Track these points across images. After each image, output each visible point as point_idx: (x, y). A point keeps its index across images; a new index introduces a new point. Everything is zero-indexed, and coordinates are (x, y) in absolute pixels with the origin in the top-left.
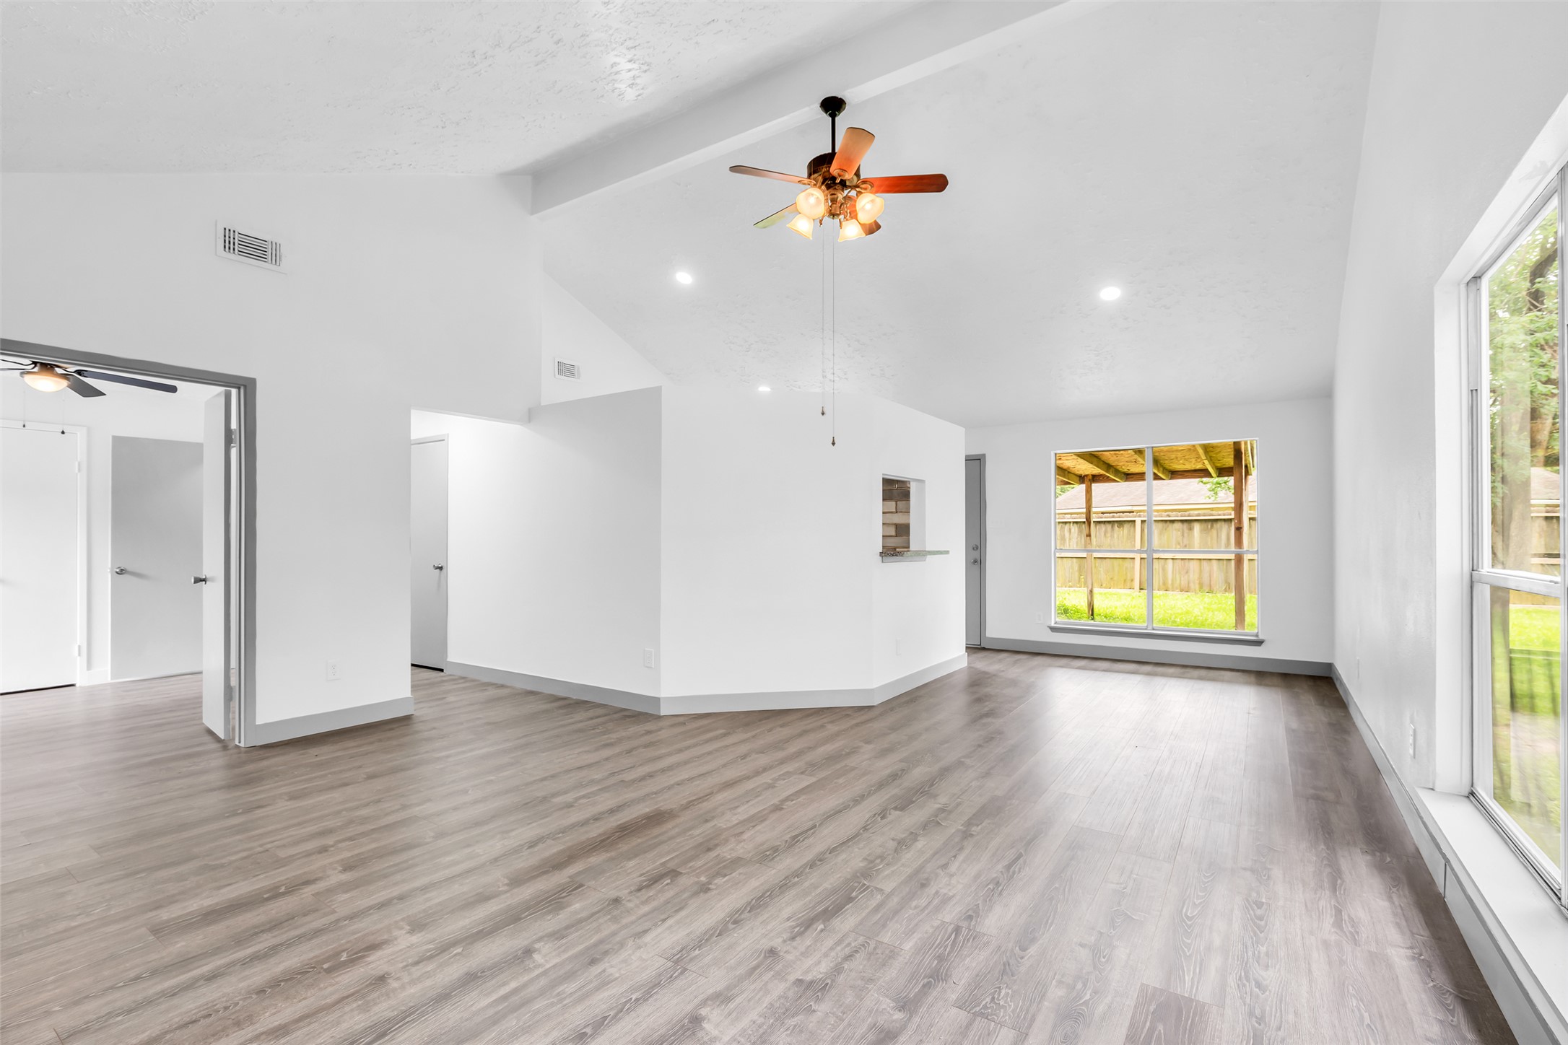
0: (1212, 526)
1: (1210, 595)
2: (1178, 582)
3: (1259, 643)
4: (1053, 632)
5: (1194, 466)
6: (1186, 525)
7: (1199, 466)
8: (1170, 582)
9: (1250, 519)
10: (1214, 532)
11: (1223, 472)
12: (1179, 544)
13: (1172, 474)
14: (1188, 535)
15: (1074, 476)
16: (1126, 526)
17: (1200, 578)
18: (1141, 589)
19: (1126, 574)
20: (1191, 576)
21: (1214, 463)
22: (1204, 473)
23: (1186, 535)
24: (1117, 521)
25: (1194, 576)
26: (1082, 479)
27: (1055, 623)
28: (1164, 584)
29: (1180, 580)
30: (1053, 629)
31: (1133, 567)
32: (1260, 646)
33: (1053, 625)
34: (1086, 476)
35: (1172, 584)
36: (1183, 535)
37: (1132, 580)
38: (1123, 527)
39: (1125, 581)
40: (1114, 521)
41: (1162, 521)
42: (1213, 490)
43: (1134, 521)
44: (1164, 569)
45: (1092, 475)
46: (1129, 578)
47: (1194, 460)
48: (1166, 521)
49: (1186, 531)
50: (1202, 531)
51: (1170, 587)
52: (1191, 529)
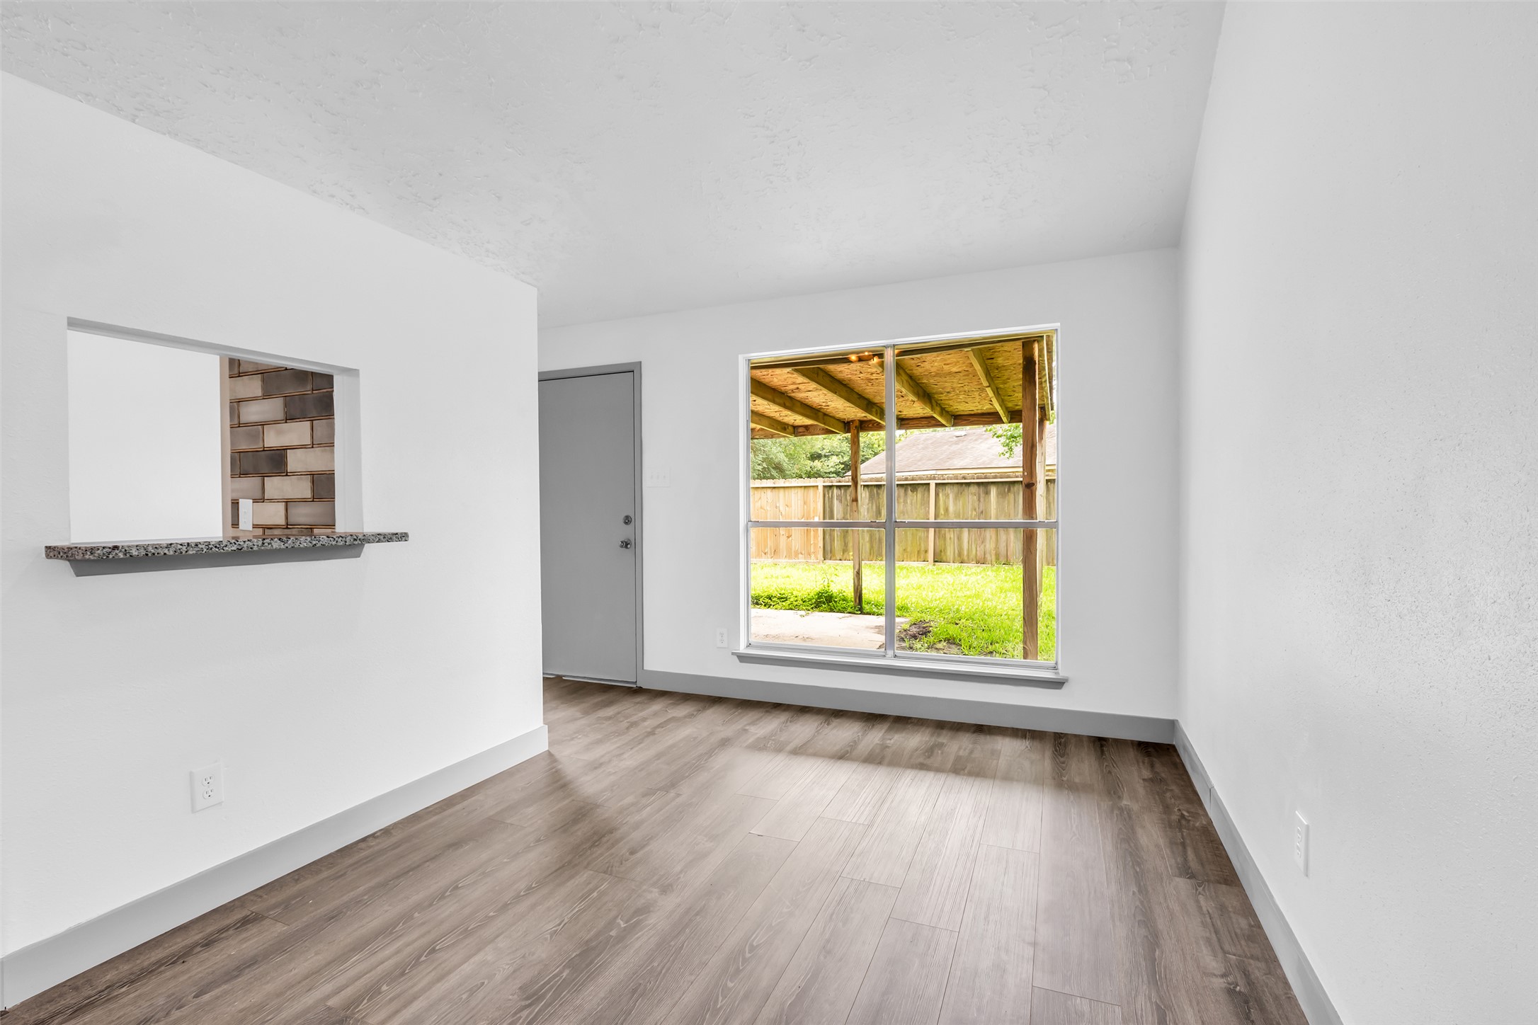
0: (1009, 490)
1: (1006, 567)
2: (974, 552)
3: (1058, 684)
4: (741, 662)
5: (980, 407)
6: (982, 489)
7: (986, 407)
8: (965, 553)
9: (1048, 481)
10: (1011, 496)
11: (1015, 416)
12: (975, 510)
13: (955, 419)
14: (985, 500)
15: (834, 420)
16: (920, 490)
17: (997, 548)
18: (935, 561)
19: (920, 545)
20: (988, 546)
21: (1003, 400)
22: (990, 418)
23: (982, 499)
24: (910, 485)
25: (990, 545)
26: (846, 425)
27: (749, 645)
28: (960, 554)
29: (976, 551)
30: (743, 658)
31: (928, 537)
32: (1060, 688)
33: (742, 649)
34: (853, 421)
35: (968, 555)
36: (979, 500)
37: (926, 551)
38: (917, 490)
39: (918, 552)
40: (907, 485)
41: (957, 483)
42: (1007, 445)
43: (929, 484)
44: (959, 538)
45: (859, 421)
46: (923, 549)
47: (977, 394)
48: (961, 484)
49: (982, 495)
50: (998, 494)
51: (966, 558)
52: (987, 493)
